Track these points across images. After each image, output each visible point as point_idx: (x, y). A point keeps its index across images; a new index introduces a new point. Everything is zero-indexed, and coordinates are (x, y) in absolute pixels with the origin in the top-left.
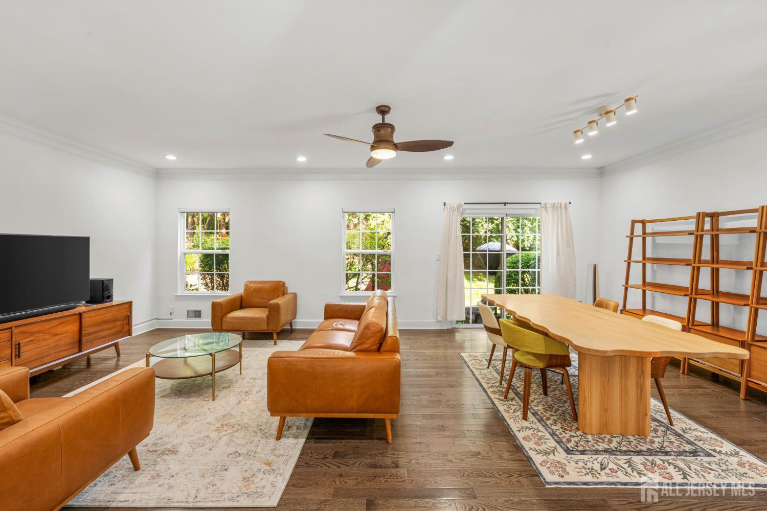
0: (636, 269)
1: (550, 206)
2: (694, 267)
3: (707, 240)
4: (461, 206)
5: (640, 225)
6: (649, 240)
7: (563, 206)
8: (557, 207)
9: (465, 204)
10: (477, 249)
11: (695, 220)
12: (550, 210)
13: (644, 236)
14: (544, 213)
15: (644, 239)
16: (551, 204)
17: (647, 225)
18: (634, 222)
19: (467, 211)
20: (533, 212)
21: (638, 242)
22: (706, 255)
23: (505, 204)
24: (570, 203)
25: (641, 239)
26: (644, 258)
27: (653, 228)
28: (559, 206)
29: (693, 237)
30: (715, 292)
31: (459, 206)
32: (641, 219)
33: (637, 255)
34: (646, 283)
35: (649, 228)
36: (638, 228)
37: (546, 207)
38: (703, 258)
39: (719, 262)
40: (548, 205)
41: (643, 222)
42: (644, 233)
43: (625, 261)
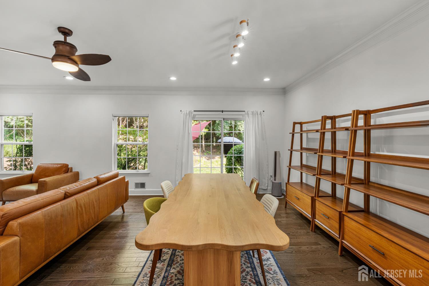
0: (296, 156)
1: (251, 113)
2: (319, 155)
3: (328, 136)
4: (192, 113)
5: (299, 125)
6: (304, 135)
7: (259, 113)
8: (255, 114)
9: (194, 111)
10: (218, 141)
11: (320, 123)
12: (250, 116)
13: (302, 132)
14: (247, 118)
15: (301, 135)
16: (251, 112)
17: (303, 125)
18: (295, 123)
19: (197, 116)
20: (241, 117)
21: (297, 137)
22: (328, 146)
23: (222, 111)
24: (264, 111)
25: (299, 135)
26: (302, 148)
27: (307, 128)
28: (256, 113)
29: (319, 134)
30: (334, 173)
31: (190, 112)
32: (300, 121)
33: (297, 146)
34: (302, 165)
35: (305, 127)
36: (298, 128)
37: (248, 114)
38: (325, 148)
39: (336, 151)
40: (249, 112)
41: (301, 124)
42: (301, 130)
43: (289, 150)
